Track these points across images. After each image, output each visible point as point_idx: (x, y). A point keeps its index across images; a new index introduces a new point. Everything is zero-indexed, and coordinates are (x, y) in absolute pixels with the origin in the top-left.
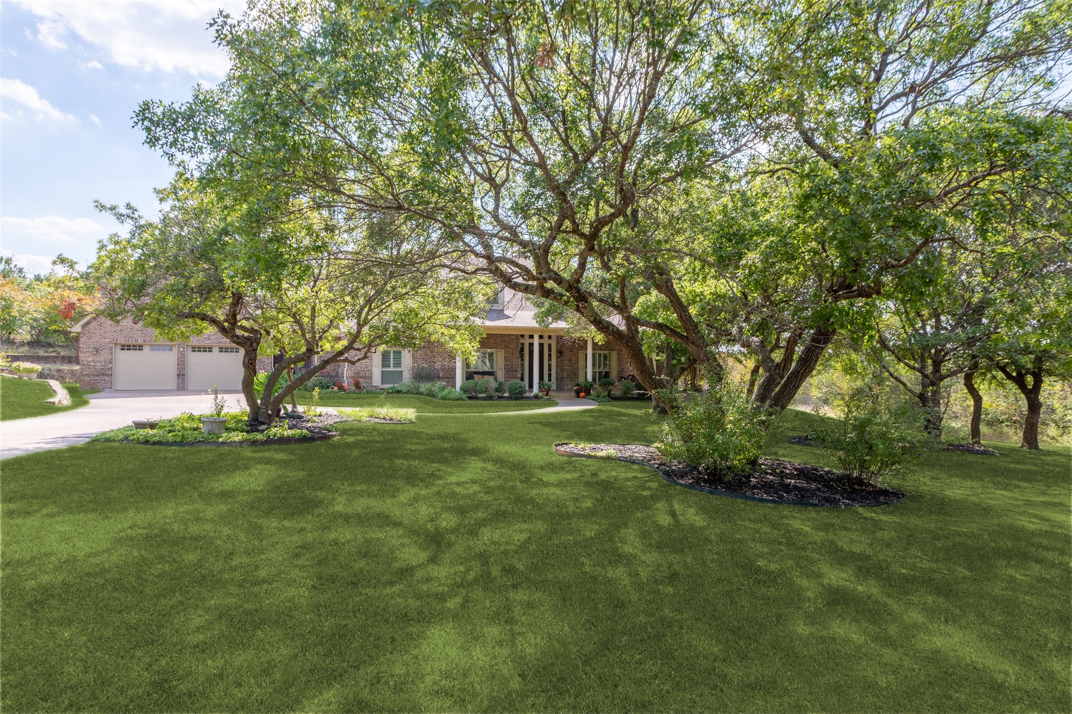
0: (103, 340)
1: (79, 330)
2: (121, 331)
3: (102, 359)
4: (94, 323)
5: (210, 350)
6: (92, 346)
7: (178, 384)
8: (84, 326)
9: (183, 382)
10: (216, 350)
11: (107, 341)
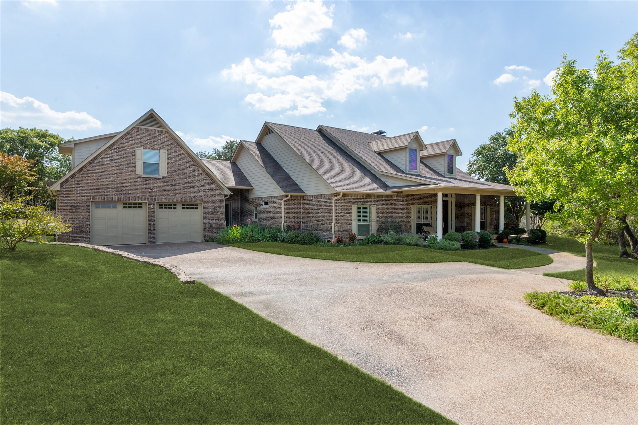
0: (80, 198)
1: (58, 188)
2: (97, 189)
3: (80, 216)
4: (71, 182)
5: (174, 206)
6: (70, 204)
7: (150, 238)
8: (61, 185)
9: (154, 237)
10: (179, 207)
11: (84, 199)
